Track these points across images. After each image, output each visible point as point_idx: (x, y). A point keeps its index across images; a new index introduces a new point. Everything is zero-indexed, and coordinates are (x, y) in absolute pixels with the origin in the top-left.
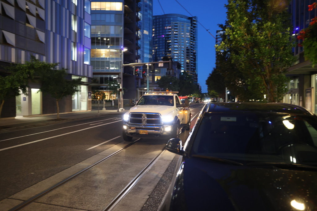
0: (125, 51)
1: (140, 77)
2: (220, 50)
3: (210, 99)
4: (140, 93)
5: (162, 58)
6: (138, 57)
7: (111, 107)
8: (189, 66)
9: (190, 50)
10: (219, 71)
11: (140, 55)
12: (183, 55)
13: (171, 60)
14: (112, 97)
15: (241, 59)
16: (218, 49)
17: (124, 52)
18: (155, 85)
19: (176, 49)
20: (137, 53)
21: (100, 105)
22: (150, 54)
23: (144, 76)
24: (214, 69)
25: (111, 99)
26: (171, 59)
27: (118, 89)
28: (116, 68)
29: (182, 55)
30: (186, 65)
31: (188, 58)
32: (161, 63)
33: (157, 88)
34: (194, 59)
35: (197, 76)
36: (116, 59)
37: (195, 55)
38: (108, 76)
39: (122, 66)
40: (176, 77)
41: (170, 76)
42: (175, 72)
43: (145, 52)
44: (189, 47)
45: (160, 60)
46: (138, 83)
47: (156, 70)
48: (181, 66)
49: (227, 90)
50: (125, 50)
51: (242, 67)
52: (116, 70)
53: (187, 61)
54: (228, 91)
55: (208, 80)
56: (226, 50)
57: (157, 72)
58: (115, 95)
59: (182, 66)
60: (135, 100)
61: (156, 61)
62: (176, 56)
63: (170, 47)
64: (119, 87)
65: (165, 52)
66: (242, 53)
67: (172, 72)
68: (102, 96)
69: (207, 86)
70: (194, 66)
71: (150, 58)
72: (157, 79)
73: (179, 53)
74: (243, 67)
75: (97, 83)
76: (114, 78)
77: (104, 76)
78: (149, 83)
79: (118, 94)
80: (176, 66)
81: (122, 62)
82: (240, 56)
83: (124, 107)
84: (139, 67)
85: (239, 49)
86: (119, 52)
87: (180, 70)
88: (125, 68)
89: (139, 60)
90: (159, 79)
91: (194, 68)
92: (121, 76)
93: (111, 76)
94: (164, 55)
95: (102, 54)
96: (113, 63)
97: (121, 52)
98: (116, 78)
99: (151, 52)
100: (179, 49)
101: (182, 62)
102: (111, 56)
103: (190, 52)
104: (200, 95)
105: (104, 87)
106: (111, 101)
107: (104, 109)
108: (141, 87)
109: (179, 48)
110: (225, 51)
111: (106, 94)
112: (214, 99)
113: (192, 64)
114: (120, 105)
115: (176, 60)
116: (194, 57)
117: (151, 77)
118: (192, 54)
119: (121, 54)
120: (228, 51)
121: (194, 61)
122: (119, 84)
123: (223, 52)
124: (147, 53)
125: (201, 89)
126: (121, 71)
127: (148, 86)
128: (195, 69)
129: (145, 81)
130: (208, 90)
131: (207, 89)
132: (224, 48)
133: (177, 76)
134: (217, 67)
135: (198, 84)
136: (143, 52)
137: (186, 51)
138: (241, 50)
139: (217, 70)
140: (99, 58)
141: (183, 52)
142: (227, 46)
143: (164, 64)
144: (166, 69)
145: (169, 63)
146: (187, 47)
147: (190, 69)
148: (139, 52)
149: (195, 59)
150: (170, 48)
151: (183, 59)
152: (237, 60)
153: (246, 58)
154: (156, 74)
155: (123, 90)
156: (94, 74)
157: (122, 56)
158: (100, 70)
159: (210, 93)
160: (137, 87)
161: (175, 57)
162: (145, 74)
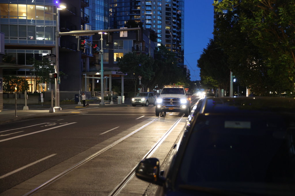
0: (62, 9)
1: (89, 54)
2: (222, 9)
3: (205, 91)
4: (88, 81)
5: (125, 22)
6: (85, 21)
7: (38, 104)
8: (170, 36)
9: (172, 10)
10: (220, 45)
11: (89, 16)
12: (161, 18)
13: (141, 26)
14: (39, 88)
15: (257, 25)
16: (218, 9)
17: (61, 12)
18: (114, 68)
19: (149, 8)
20: (84, 13)
21: (19, 102)
22: (105, 15)
23: (95, 52)
24: (211, 41)
25: (37, 91)
26: (141, 24)
27: (51, 74)
28: (46, 39)
29: (158, 18)
30: (164, 34)
31: (167, 23)
32: (124, 30)
33: (117, 73)
34: (178, 24)
35: (183, 52)
36: (47, 22)
37: (180, 18)
38: (33, 52)
39: (56, 36)
40: (148, 55)
41: (139, 53)
42: (147, 47)
43: (96, 11)
44: (170, 5)
45: (121, 26)
46: (84, 63)
47: (115, 43)
48: (157, 37)
49: (231, 77)
50: (62, 7)
51: (258, 38)
52: (47, 41)
53: (166, 28)
54: (233, 78)
55: (200, 59)
56: (231, 10)
57: (117, 46)
58: (45, 85)
59: (159, 36)
60: (80, 92)
61: (116, 28)
62: (149, 20)
63: (139, 4)
64: (53, 71)
65: (131, 12)
66: (258, 15)
67: (141, 46)
68: (23, 86)
69: (199, 69)
70: (177, 37)
71: (105, 23)
72: (118, 58)
73: (154, 15)
74: (260, 38)
75: (14, 62)
76: (44, 54)
77: (25, 52)
78: (104, 65)
79: (50, 83)
80: (149, 37)
81: (58, 29)
82: (255, 20)
83: (61, 105)
84: (87, 38)
85: (254, 9)
86: (51, 11)
87: (155, 42)
88: (63, 38)
89: (86, 26)
90: (120, 58)
91: (178, 39)
92: (56, 52)
93: (38, 52)
94: (129, 17)
95: (22, 13)
96: (41, 29)
97: (55, 11)
98: (48, 55)
99: (107, 12)
100: (154, 8)
101: (159, 29)
102: (37, 17)
103: (172, 14)
104: (188, 84)
105: (26, 70)
106: (39, 94)
107: (26, 108)
108: (90, 71)
109: (154, 6)
110: (229, 12)
111: (29, 82)
112: (211, 91)
113: (175, 34)
114: (54, 101)
115: (148, 27)
116: (178, 22)
117: (107, 55)
118: (175, 16)
119: (55, 14)
120: (235, 12)
121: (177, 29)
122: (53, 66)
123: (226, 12)
124: (100, 14)
125: (190, 75)
126: (56, 43)
127: (102, 70)
128: (180, 42)
129: (97, 61)
130: (200, 76)
131: (200, 74)
132: (229, 7)
133: (150, 52)
134: (215, 38)
135: (184, 67)
136: (93, 13)
137: (164, 12)
138: (257, 10)
139: (217, 43)
140: (16, 20)
141: (161, 12)
142: (234, 3)
143: (129, 32)
144: (133, 41)
145: (136, 31)
146: (166, 5)
147: (172, 41)
148: (87, 11)
149: (180, 26)
150: (139, 6)
151: (159, 24)
152: (250, 27)
153: (265, 24)
154: (115, 50)
155: (60, 75)
156: (7, 47)
157: (58, 17)
158: (18, 41)
159: (204, 82)
160: (84, 71)
161: (147, 22)
162: (97, 49)
